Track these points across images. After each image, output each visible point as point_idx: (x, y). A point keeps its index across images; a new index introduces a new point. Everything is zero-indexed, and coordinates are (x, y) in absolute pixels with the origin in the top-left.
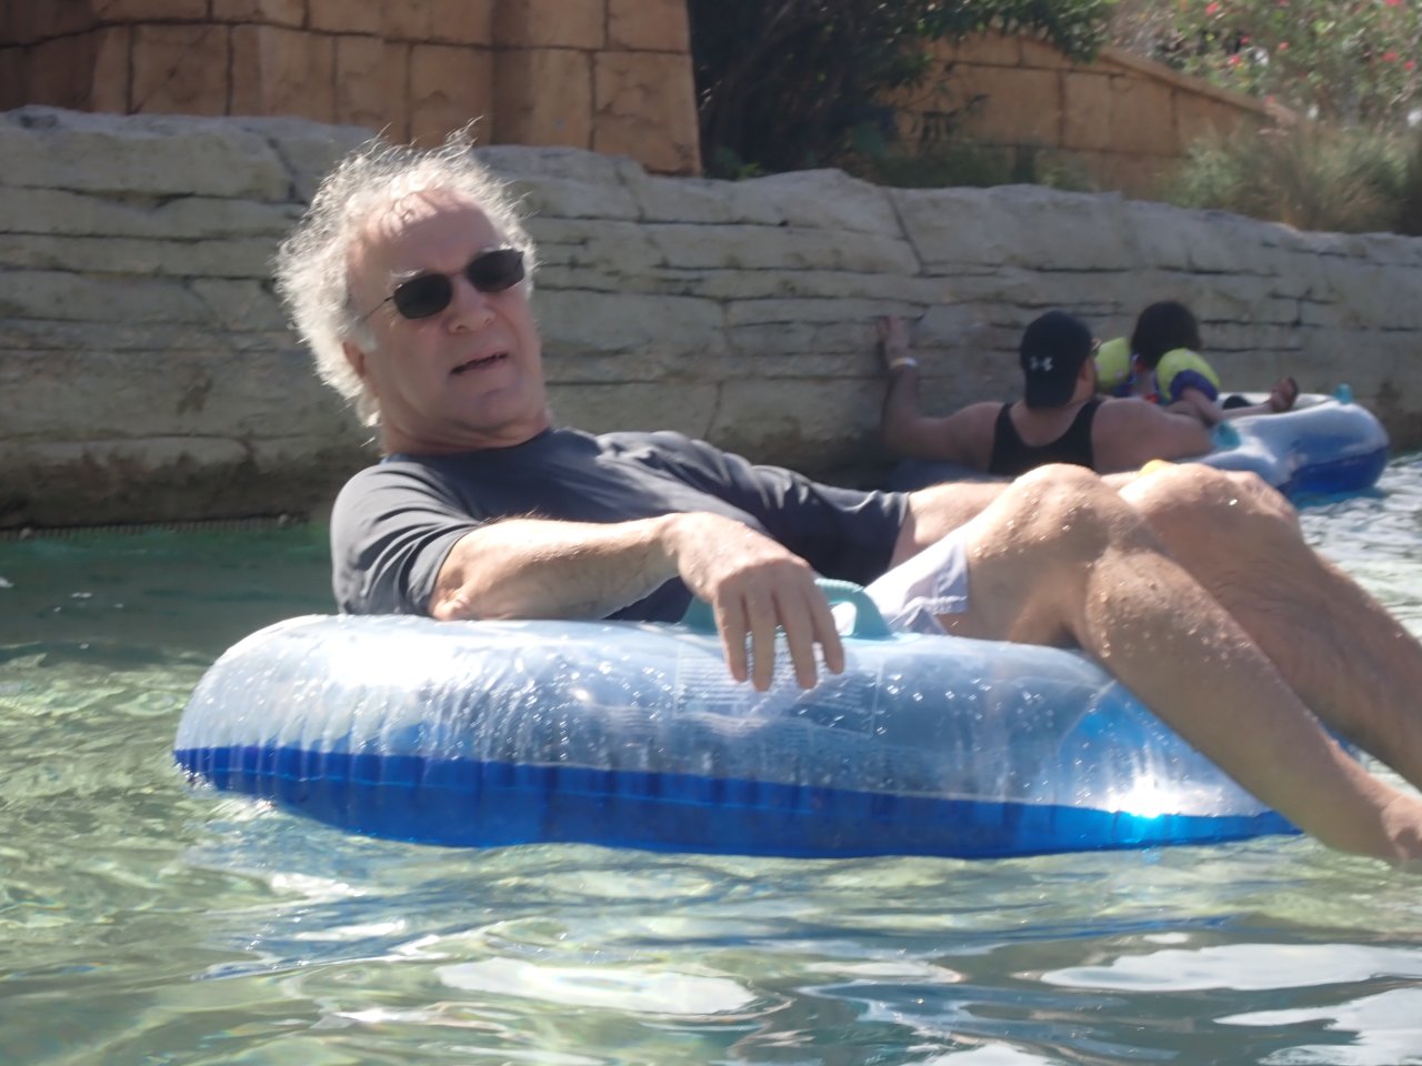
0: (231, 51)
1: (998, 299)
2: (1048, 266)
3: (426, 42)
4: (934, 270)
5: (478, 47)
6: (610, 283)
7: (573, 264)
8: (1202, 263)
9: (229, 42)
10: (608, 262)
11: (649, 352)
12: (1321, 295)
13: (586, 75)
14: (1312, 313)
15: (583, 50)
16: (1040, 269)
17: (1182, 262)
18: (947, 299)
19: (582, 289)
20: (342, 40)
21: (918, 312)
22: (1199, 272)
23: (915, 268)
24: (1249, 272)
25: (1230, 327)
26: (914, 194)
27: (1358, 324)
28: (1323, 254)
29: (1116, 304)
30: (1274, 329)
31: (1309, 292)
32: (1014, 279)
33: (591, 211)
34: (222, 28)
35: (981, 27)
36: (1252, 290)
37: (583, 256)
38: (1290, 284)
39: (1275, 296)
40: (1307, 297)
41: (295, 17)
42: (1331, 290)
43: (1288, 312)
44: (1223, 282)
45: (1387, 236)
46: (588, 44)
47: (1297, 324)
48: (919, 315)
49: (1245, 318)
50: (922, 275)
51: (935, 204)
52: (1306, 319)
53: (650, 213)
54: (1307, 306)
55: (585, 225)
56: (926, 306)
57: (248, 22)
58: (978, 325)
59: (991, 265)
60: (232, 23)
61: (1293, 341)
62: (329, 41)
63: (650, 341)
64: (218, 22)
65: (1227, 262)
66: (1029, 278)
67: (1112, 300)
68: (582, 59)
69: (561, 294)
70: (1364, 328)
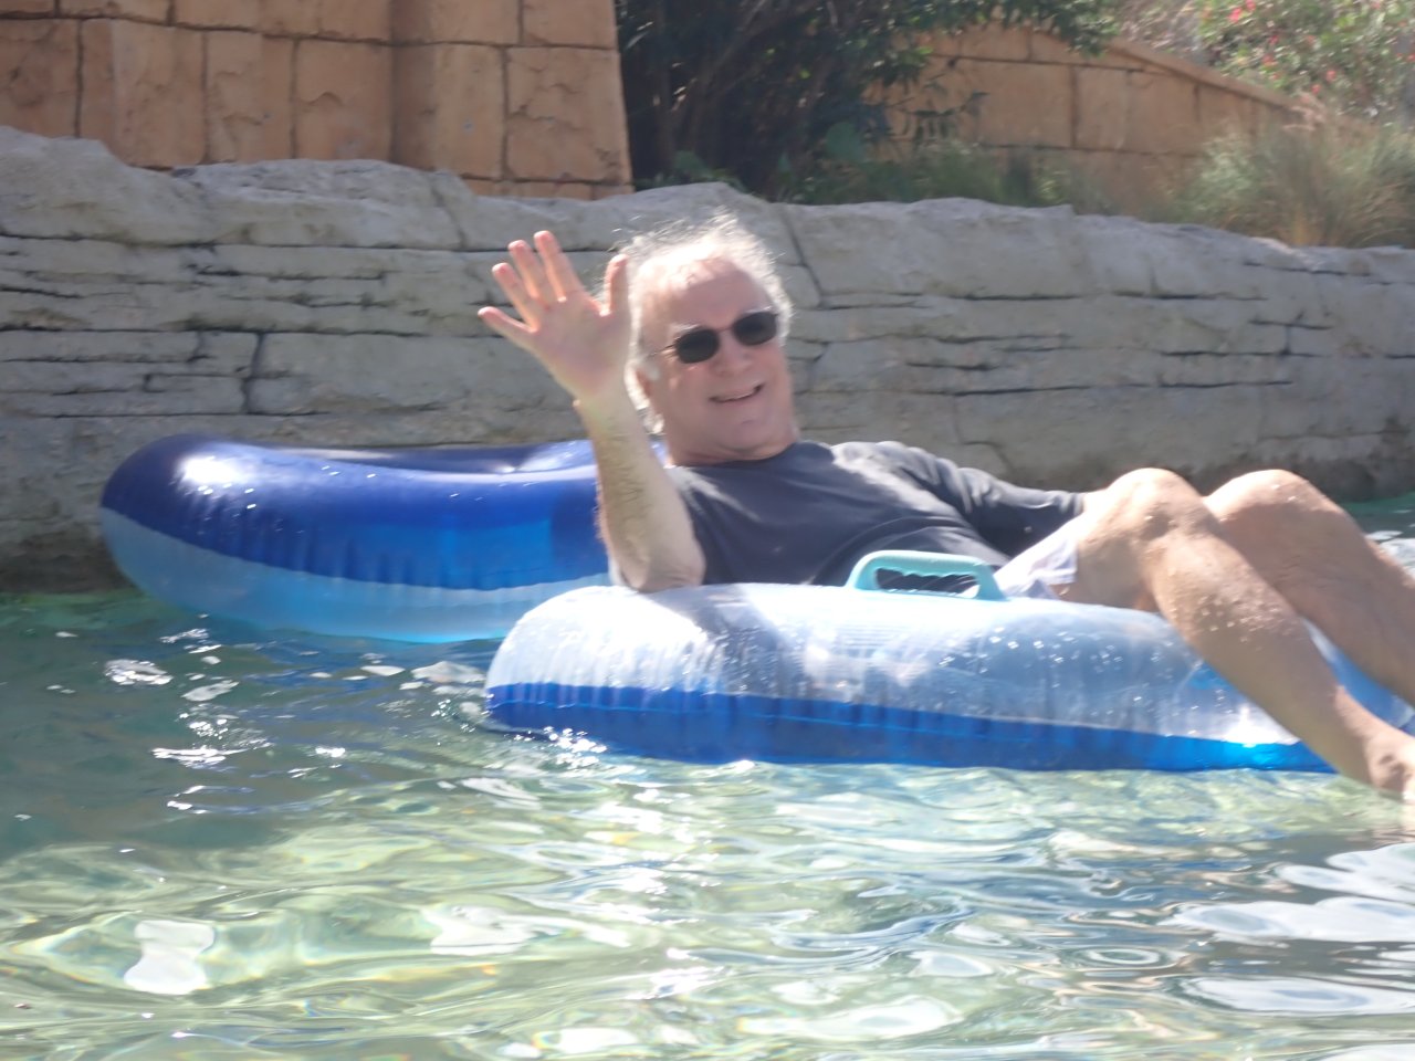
0: (81, 48)
1: (918, 334)
2: (980, 294)
3: (315, 37)
4: (835, 301)
5: (374, 43)
6: (417, 324)
7: (366, 303)
8: (1167, 286)
9: (79, 39)
10: (413, 300)
11: (465, 407)
12: (1315, 318)
13: (498, 73)
14: (1303, 341)
15: (496, 46)
16: (970, 297)
17: (1145, 287)
18: (852, 335)
19: (377, 333)
20: (214, 36)
21: (816, 351)
22: (1166, 297)
23: (815, 299)
24: (1227, 296)
25: (1201, 359)
26: (813, 211)
27: (1359, 351)
28: (1318, 272)
29: (1062, 336)
30: (1258, 359)
31: (1300, 317)
32: (938, 311)
33: (393, 238)
34: (71, 23)
35: (981, 18)
36: (1229, 317)
37: (378, 292)
38: (1279, 309)
39: (1259, 322)
40: (1298, 322)
41: (159, 13)
42: (1327, 314)
43: (1274, 340)
44: (1197, 309)
45: (1394, 250)
46: (500, 40)
47: (1285, 353)
48: (816, 354)
49: (1222, 348)
50: (821, 307)
51: (838, 222)
52: (1295, 349)
53: (474, 239)
54: (1296, 331)
55: (385, 254)
56: (825, 344)
57: (101, 16)
58: (890, 364)
59: (906, 294)
60: (83, 18)
61: (1280, 373)
62: (197, 35)
63: (467, 393)
64: (68, 16)
65: (1200, 285)
66: (956, 308)
67: (1058, 332)
68: (493, 56)
69: (349, 339)
70: (1366, 356)
